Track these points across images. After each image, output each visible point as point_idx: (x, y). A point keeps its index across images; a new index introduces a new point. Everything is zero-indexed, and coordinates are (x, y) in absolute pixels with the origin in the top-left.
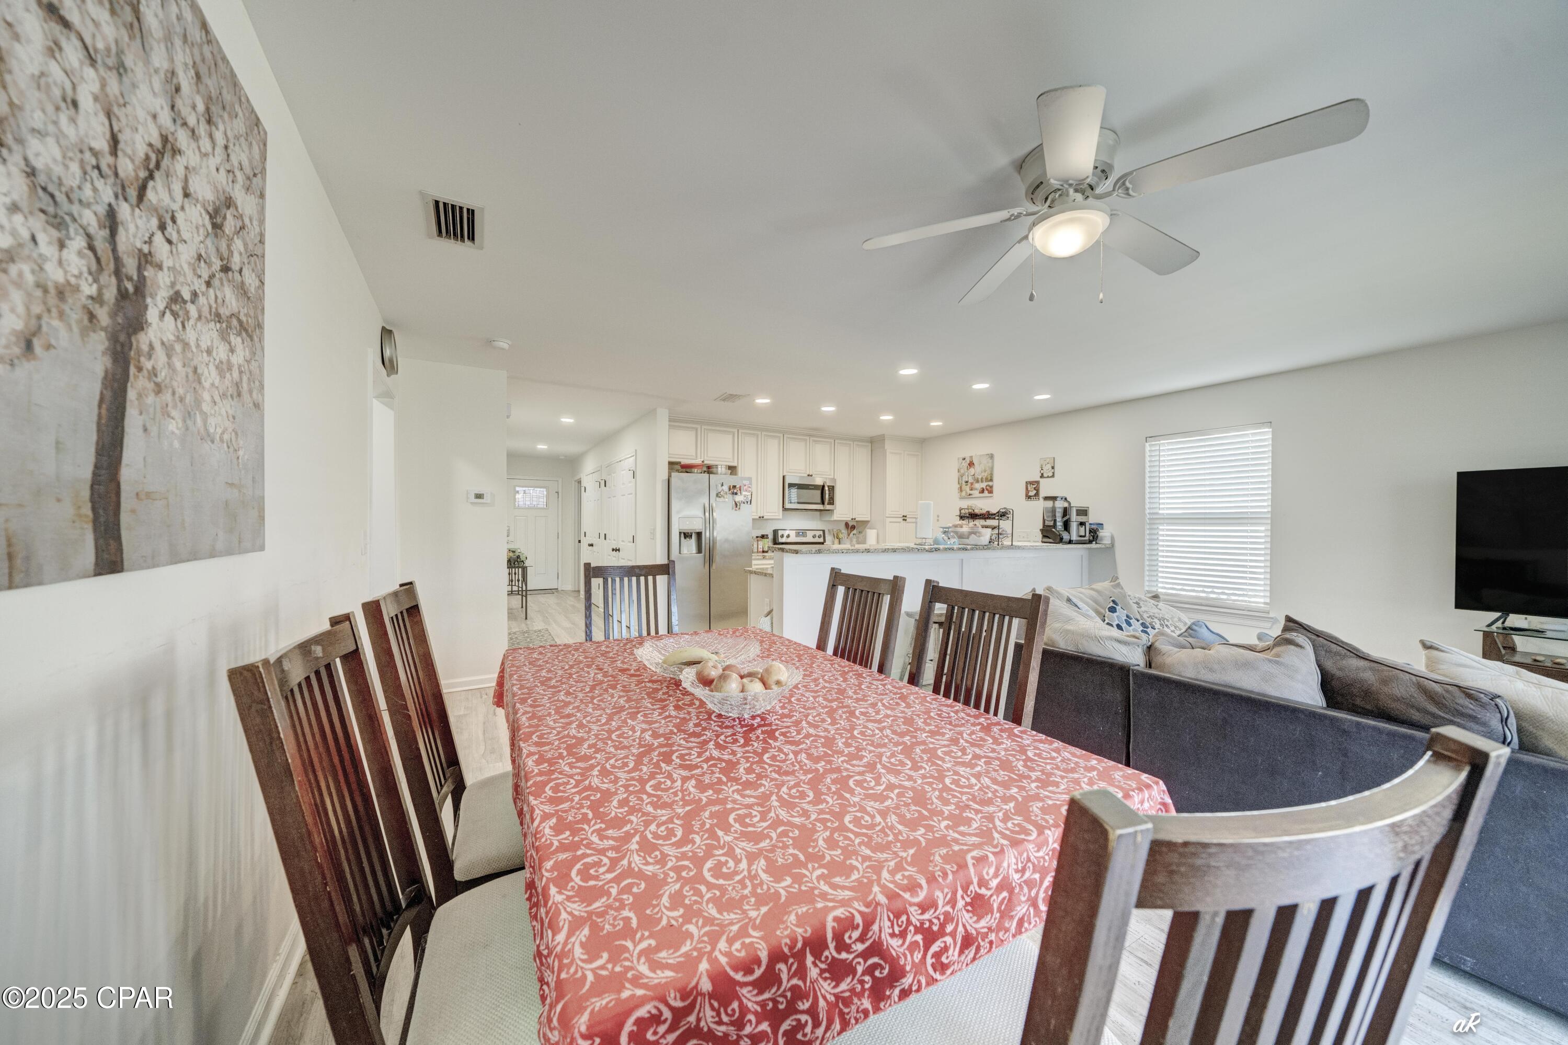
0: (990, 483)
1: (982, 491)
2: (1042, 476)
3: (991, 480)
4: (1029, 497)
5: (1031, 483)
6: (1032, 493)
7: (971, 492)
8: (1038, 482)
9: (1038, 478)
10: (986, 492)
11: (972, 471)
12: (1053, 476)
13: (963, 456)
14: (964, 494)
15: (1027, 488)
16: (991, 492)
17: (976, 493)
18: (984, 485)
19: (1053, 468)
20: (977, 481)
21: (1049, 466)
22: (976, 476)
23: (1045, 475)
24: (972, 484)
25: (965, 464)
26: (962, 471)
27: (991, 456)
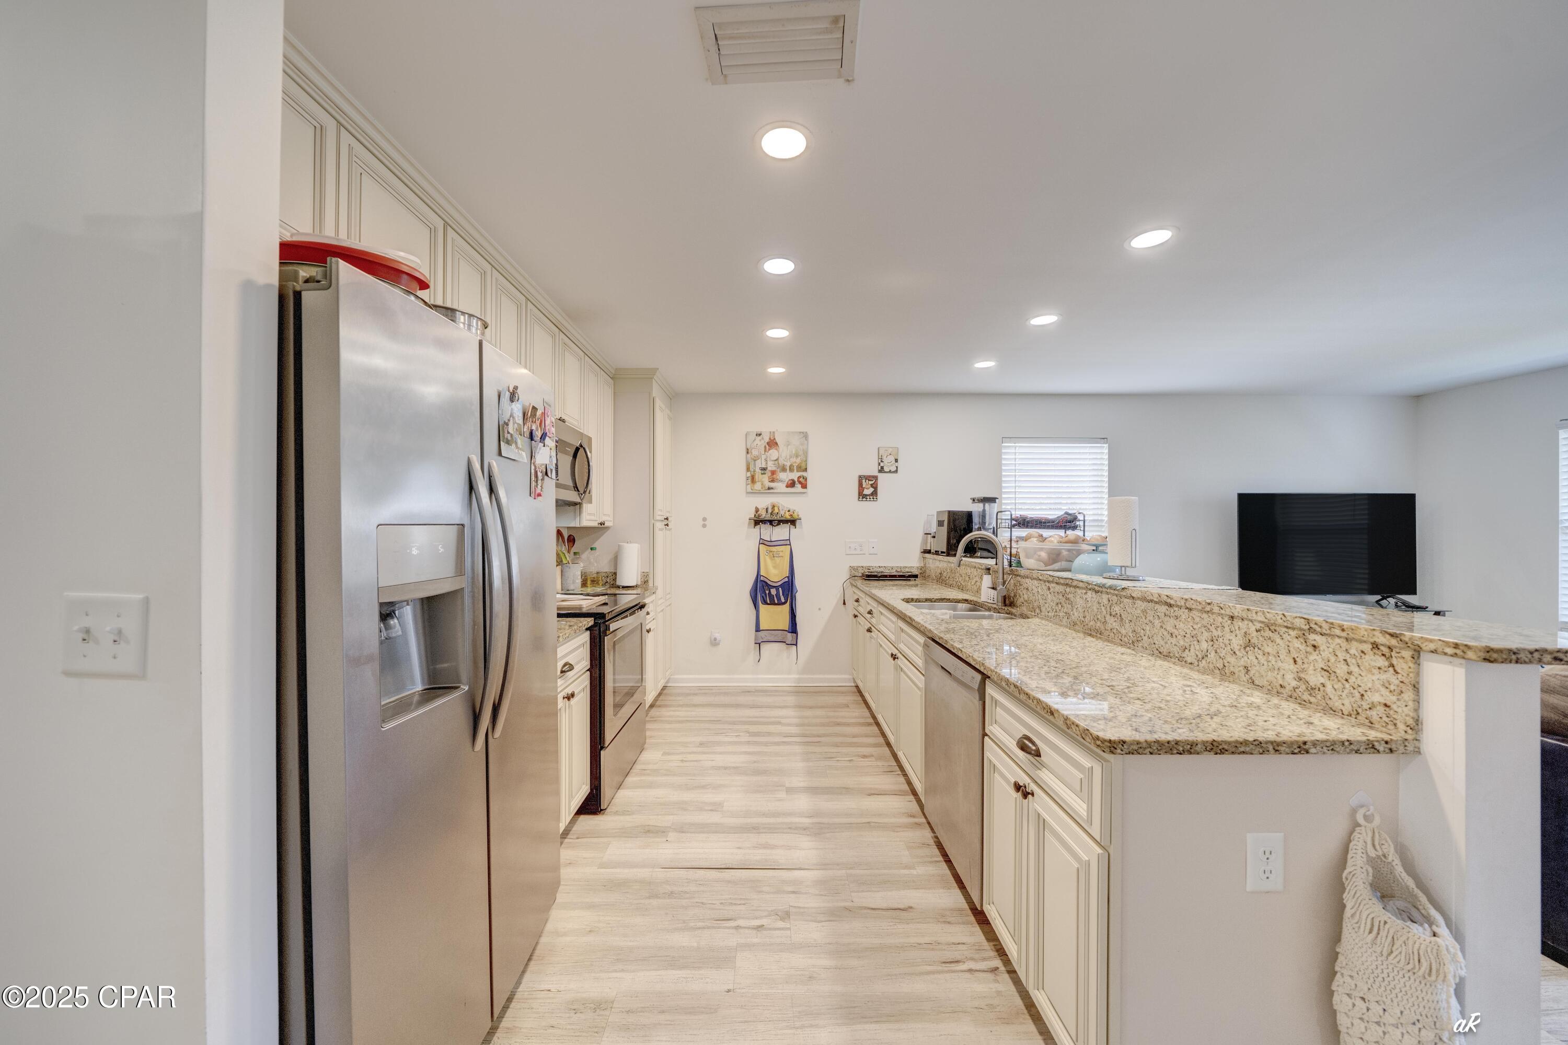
0: (804, 474)
1: (792, 484)
2: (881, 470)
3: (806, 470)
4: (862, 496)
5: (868, 478)
6: (868, 491)
7: (772, 485)
8: (876, 478)
9: (875, 473)
10: (798, 486)
11: (773, 453)
12: (896, 471)
13: (759, 431)
14: (758, 486)
15: (860, 485)
16: (804, 486)
17: (780, 487)
18: (795, 476)
19: (896, 461)
20: (784, 469)
21: (892, 459)
22: (781, 462)
23: (886, 469)
24: (773, 473)
25: (761, 443)
26: (755, 453)
27: (805, 436)
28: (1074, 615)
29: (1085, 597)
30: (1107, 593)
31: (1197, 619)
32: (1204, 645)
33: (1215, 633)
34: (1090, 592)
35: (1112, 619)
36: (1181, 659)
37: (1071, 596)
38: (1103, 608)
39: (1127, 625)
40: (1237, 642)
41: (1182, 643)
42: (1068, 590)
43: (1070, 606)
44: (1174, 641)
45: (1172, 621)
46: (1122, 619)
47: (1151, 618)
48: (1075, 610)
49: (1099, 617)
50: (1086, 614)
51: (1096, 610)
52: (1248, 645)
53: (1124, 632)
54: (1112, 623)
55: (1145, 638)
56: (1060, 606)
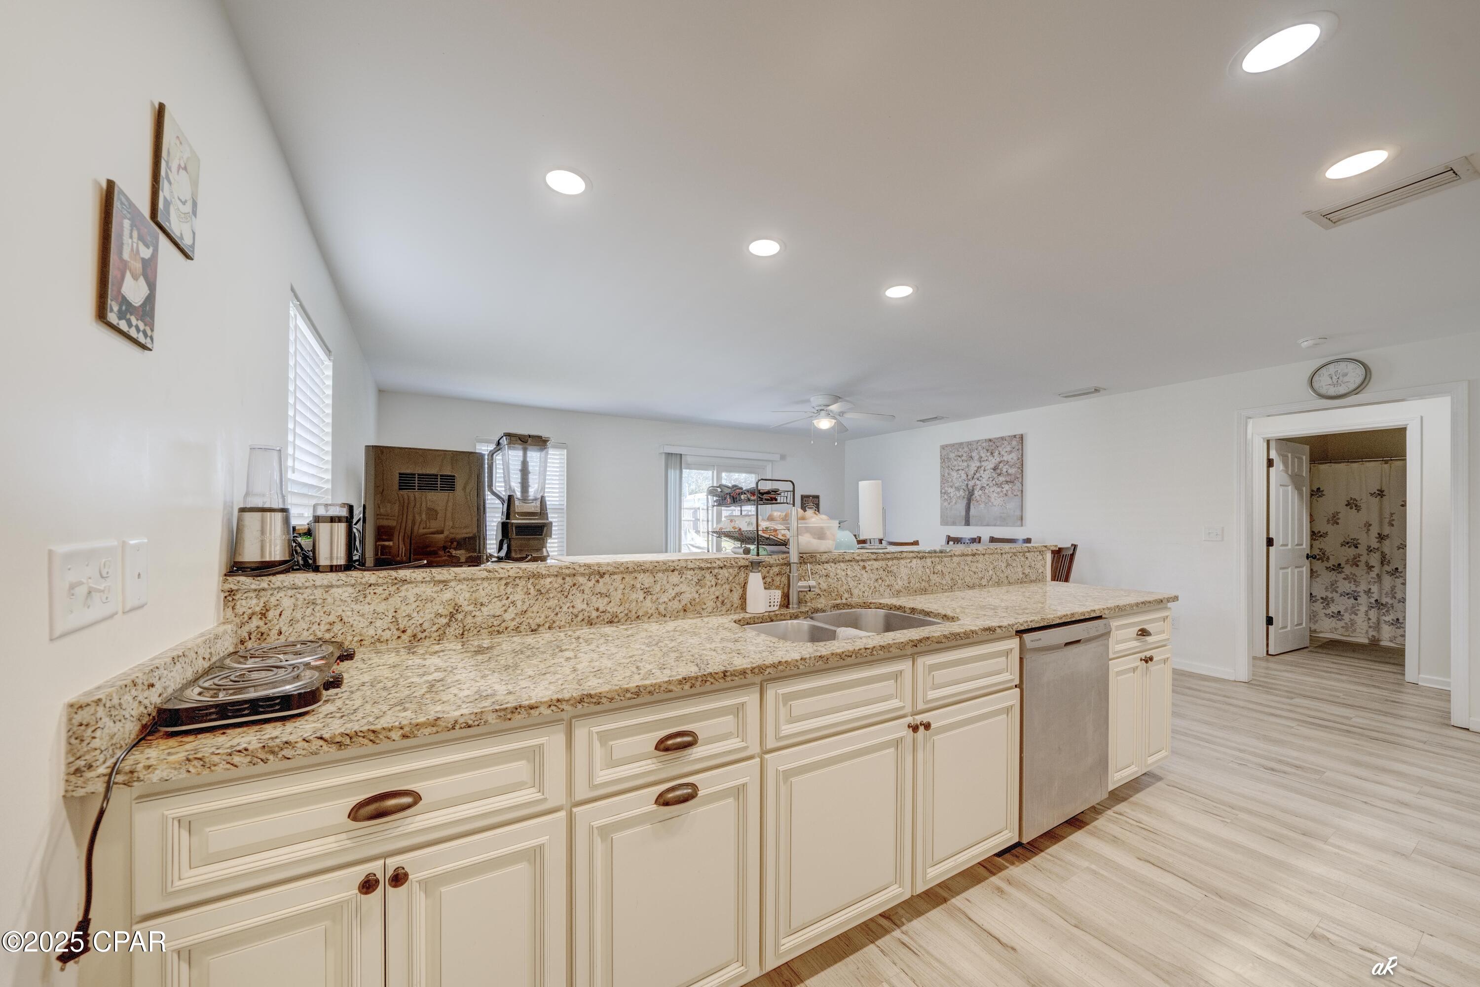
28: (897, 584)
29: (909, 565)
30: (931, 557)
31: (987, 559)
32: (991, 572)
33: (995, 564)
34: (914, 561)
35: (936, 576)
36: (980, 586)
37: (894, 568)
38: (927, 570)
39: (947, 577)
40: (1004, 565)
41: (980, 575)
42: (890, 563)
43: (893, 578)
44: (976, 576)
45: (975, 564)
46: (943, 574)
47: (963, 567)
48: (899, 580)
49: (924, 578)
50: (911, 579)
51: (920, 572)
52: (1008, 565)
53: (944, 582)
54: (935, 579)
55: (959, 581)
56: (880, 581)
